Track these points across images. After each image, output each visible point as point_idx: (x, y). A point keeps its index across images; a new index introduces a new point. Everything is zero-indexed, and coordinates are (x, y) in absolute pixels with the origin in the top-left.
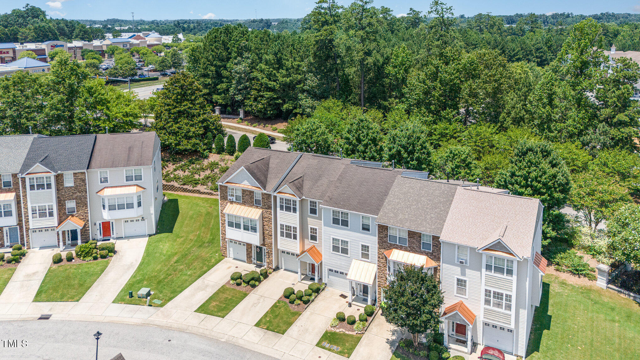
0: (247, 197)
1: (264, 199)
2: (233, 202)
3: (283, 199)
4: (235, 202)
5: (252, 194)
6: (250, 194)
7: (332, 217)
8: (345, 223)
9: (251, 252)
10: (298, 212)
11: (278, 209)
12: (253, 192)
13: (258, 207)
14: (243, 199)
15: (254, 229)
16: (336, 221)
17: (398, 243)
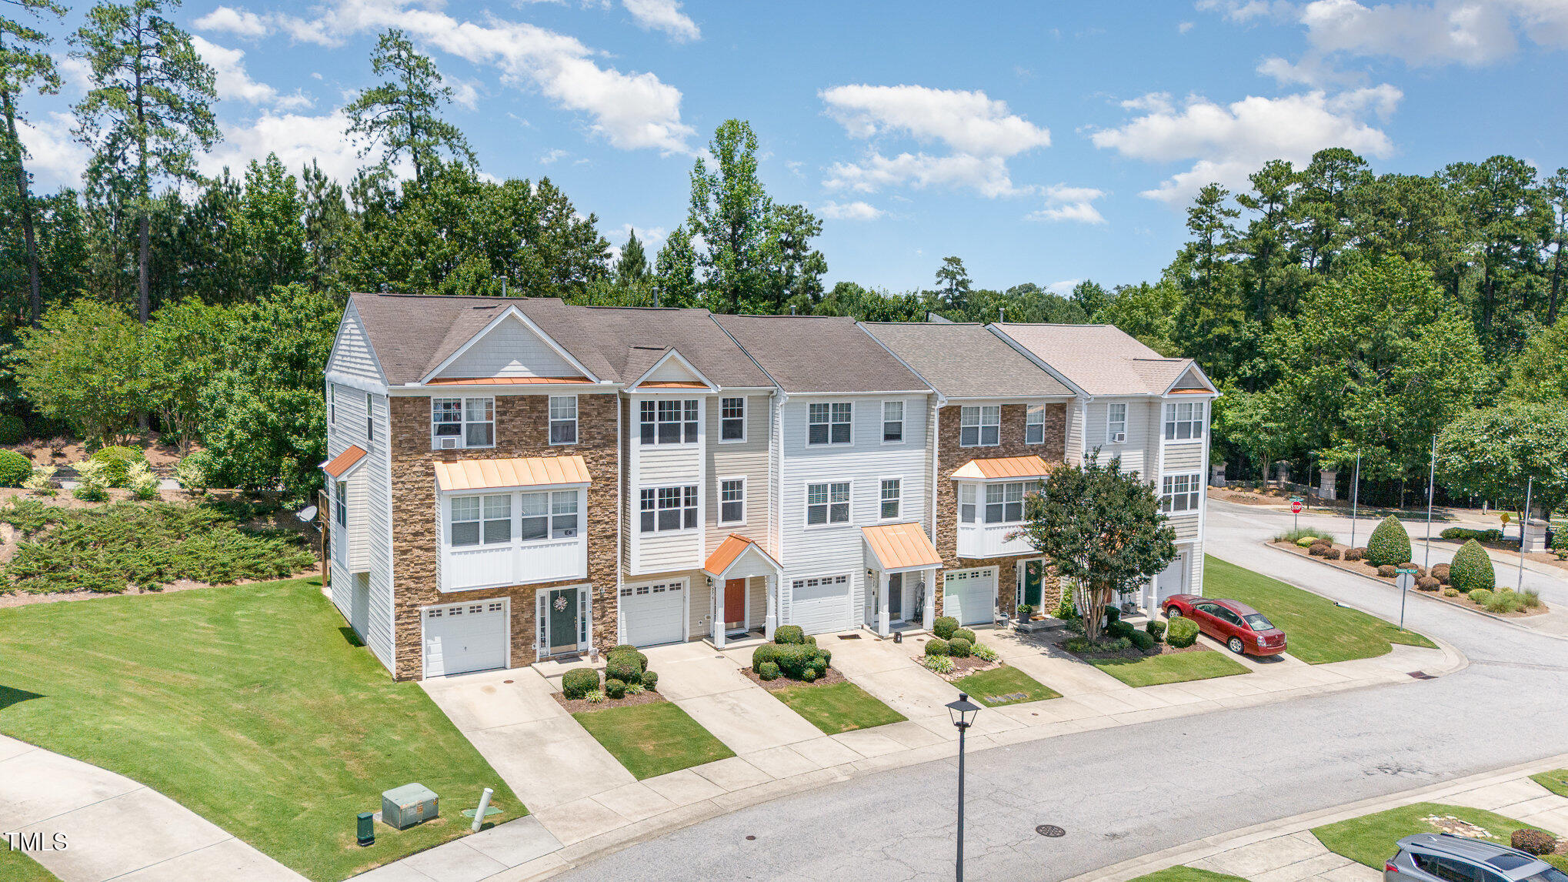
0: (518, 421)
1: (588, 415)
2: (454, 452)
3: (652, 404)
4: (465, 453)
5: (540, 407)
6: (533, 409)
7: (808, 424)
8: (842, 434)
9: (531, 621)
10: (702, 437)
11: (635, 441)
12: (544, 400)
13: (563, 448)
14: (500, 433)
15: (567, 527)
16: (818, 435)
17: (980, 444)
